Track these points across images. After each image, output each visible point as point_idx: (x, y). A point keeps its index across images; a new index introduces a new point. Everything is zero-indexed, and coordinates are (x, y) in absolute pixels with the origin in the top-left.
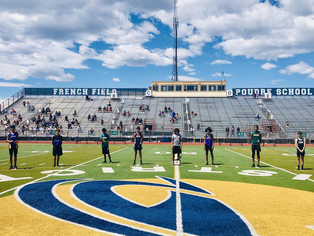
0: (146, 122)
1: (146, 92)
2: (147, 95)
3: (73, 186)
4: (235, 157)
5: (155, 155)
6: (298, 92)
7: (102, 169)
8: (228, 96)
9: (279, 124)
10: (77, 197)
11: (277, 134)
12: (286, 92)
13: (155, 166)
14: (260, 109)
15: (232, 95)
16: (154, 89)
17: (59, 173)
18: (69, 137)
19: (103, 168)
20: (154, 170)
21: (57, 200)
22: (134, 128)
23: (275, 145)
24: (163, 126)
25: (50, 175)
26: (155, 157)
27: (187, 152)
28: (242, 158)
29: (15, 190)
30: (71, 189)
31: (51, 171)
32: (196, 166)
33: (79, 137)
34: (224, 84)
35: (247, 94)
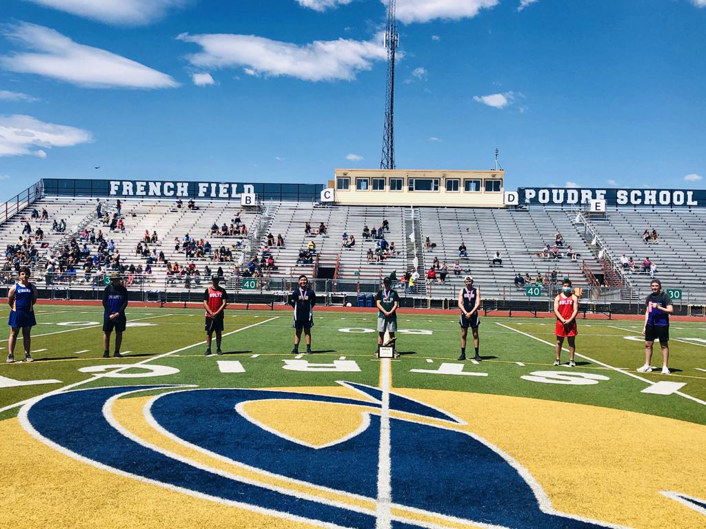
0: (320, 262)
1: (322, 193)
2: (323, 199)
3: (151, 400)
4: (517, 341)
5: (338, 334)
6: (665, 199)
7: (218, 365)
8: (508, 206)
9: (620, 269)
10: (158, 425)
11: (615, 291)
12: (639, 197)
13: (338, 359)
14: (579, 235)
15: (517, 204)
16: (340, 187)
17: (120, 372)
18: (145, 291)
19: (219, 362)
20: (335, 367)
21: (115, 430)
22: (294, 274)
23: (610, 316)
24: (360, 271)
25: (99, 376)
26: (338, 339)
27: (410, 328)
28: (533, 345)
29: (20, 407)
30: (145, 406)
31: (102, 368)
32: (430, 361)
33: (167, 291)
34: (498, 177)
35: (551, 202)
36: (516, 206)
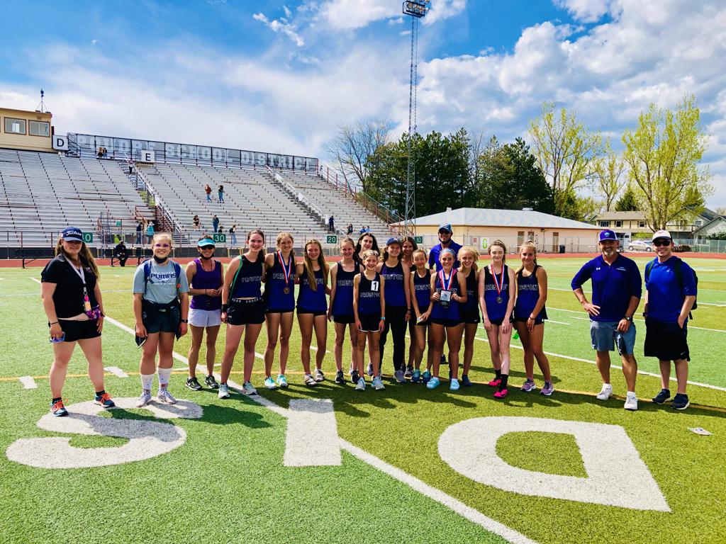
6: (206, 155)
8: (57, 150)
9: (170, 215)
15: (67, 149)
34: (44, 120)
36: (66, 152)
